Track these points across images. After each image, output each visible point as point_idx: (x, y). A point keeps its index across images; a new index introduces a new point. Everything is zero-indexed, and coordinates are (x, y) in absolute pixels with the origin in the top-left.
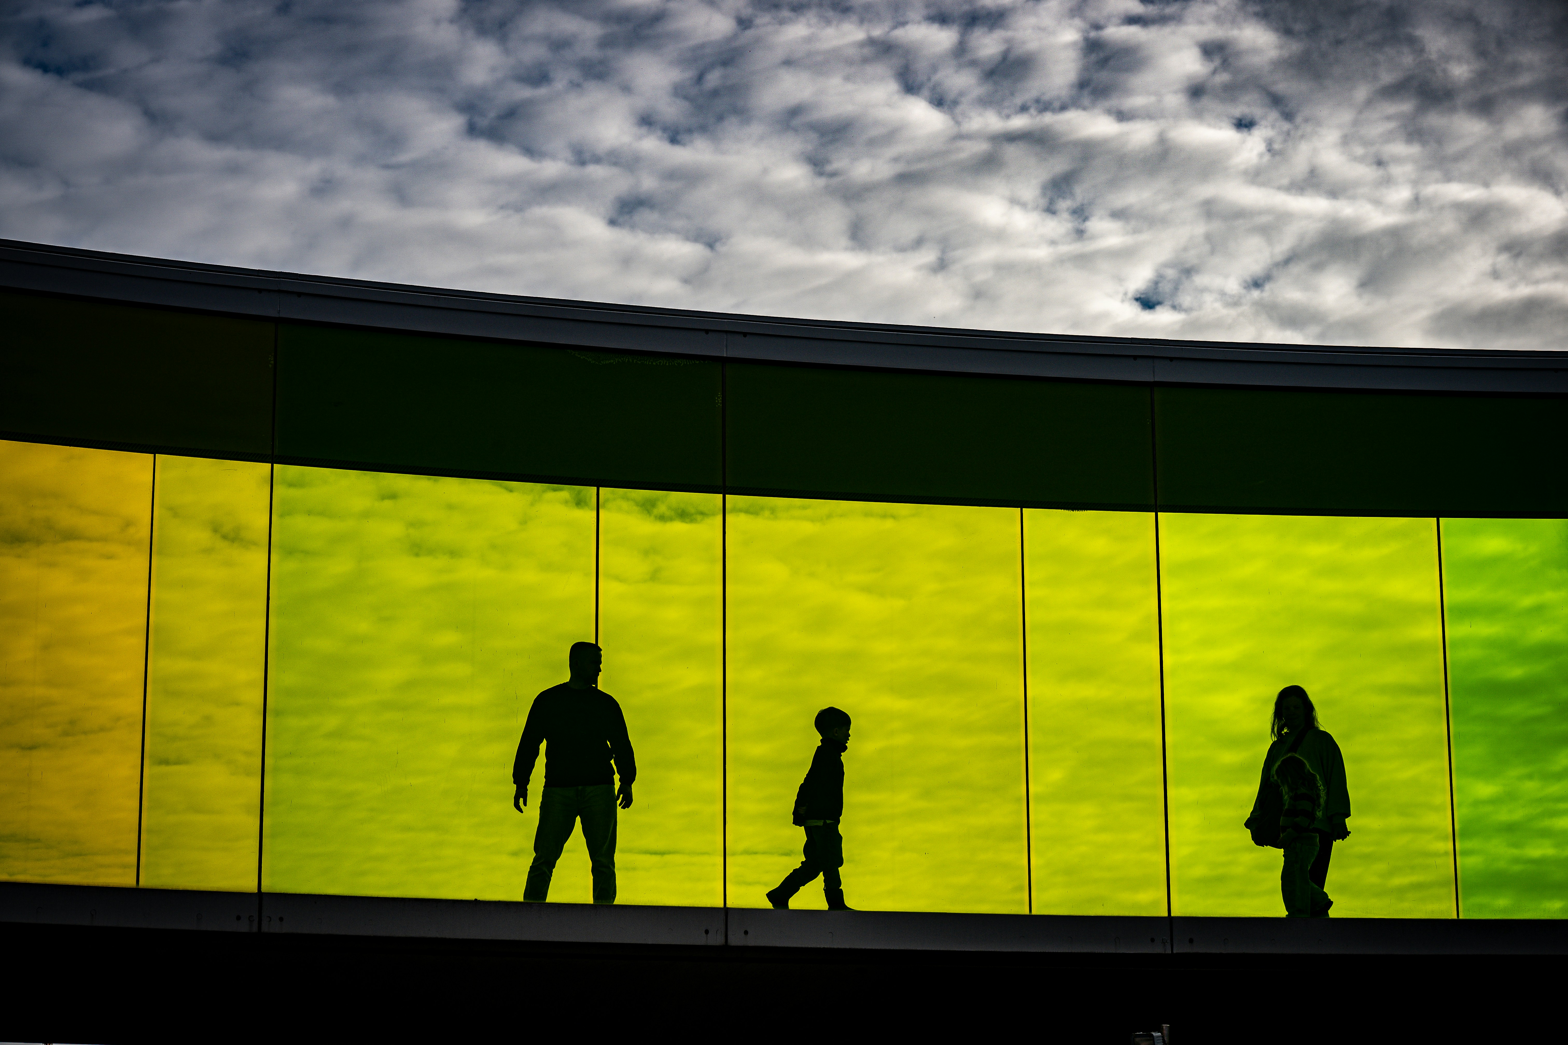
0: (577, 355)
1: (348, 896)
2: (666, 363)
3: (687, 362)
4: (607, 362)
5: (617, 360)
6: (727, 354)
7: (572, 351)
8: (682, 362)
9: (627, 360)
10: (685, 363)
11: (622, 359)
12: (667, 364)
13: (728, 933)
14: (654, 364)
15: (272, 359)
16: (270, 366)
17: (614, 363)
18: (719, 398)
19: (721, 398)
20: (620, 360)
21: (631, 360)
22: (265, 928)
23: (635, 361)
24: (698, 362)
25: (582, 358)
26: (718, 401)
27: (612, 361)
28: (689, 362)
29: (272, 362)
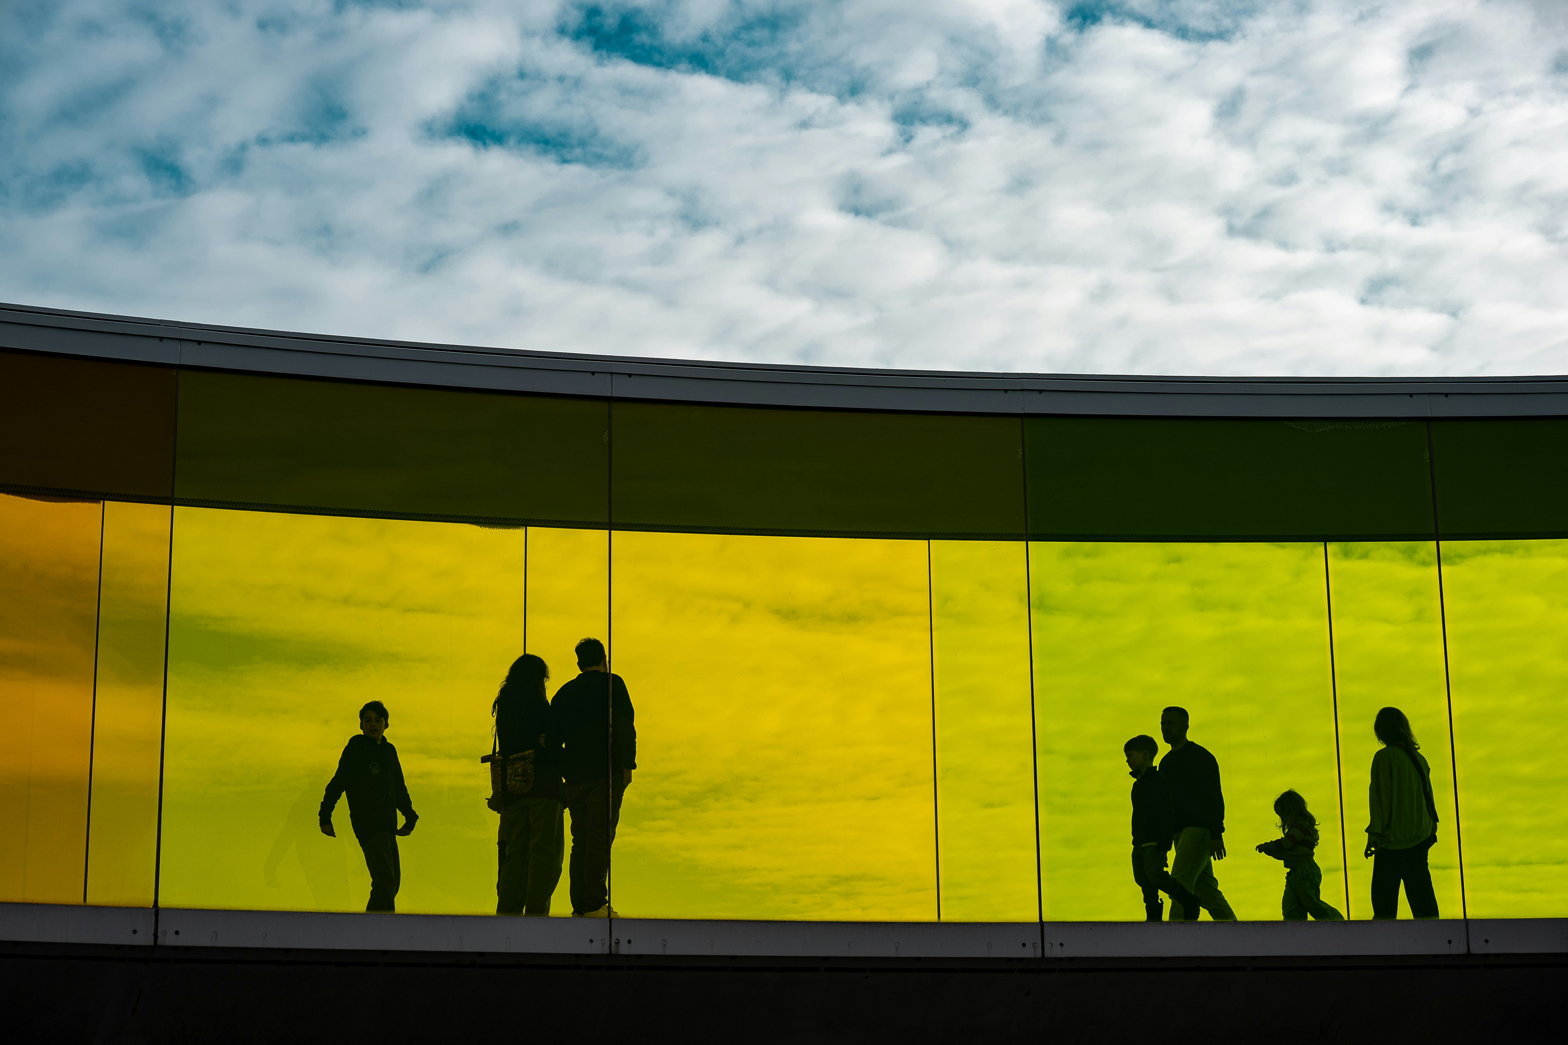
0: (1293, 426)
1: (1120, 922)
2: (1375, 426)
3: (1395, 425)
4: (1321, 430)
5: (1329, 427)
6: (1431, 414)
7: (1288, 423)
8: (1390, 424)
9: (1339, 426)
10: (1393, 425)
11: (1335, 426)
12: (1376, 428)
13: (1470, 942)
14: (1364, 428)
15: (1021, 450)
16: (1019, 456)
17: (1328, 430)
18: (1426, 454)
19: (1428, 455)
20: (1332, 427)
21: (1342, 426)
22: (1048, 954)
23: (1346, 427)
24: (1404, 423)
25: (1297, 428)
26: (1426, 457)
27: (1325, 429)
28: (1394, 424)
29: (1021, 453)
